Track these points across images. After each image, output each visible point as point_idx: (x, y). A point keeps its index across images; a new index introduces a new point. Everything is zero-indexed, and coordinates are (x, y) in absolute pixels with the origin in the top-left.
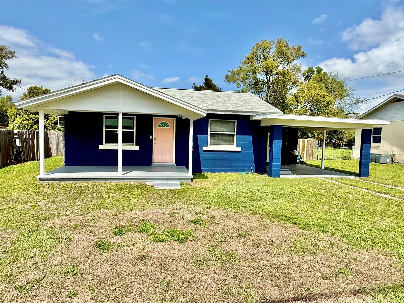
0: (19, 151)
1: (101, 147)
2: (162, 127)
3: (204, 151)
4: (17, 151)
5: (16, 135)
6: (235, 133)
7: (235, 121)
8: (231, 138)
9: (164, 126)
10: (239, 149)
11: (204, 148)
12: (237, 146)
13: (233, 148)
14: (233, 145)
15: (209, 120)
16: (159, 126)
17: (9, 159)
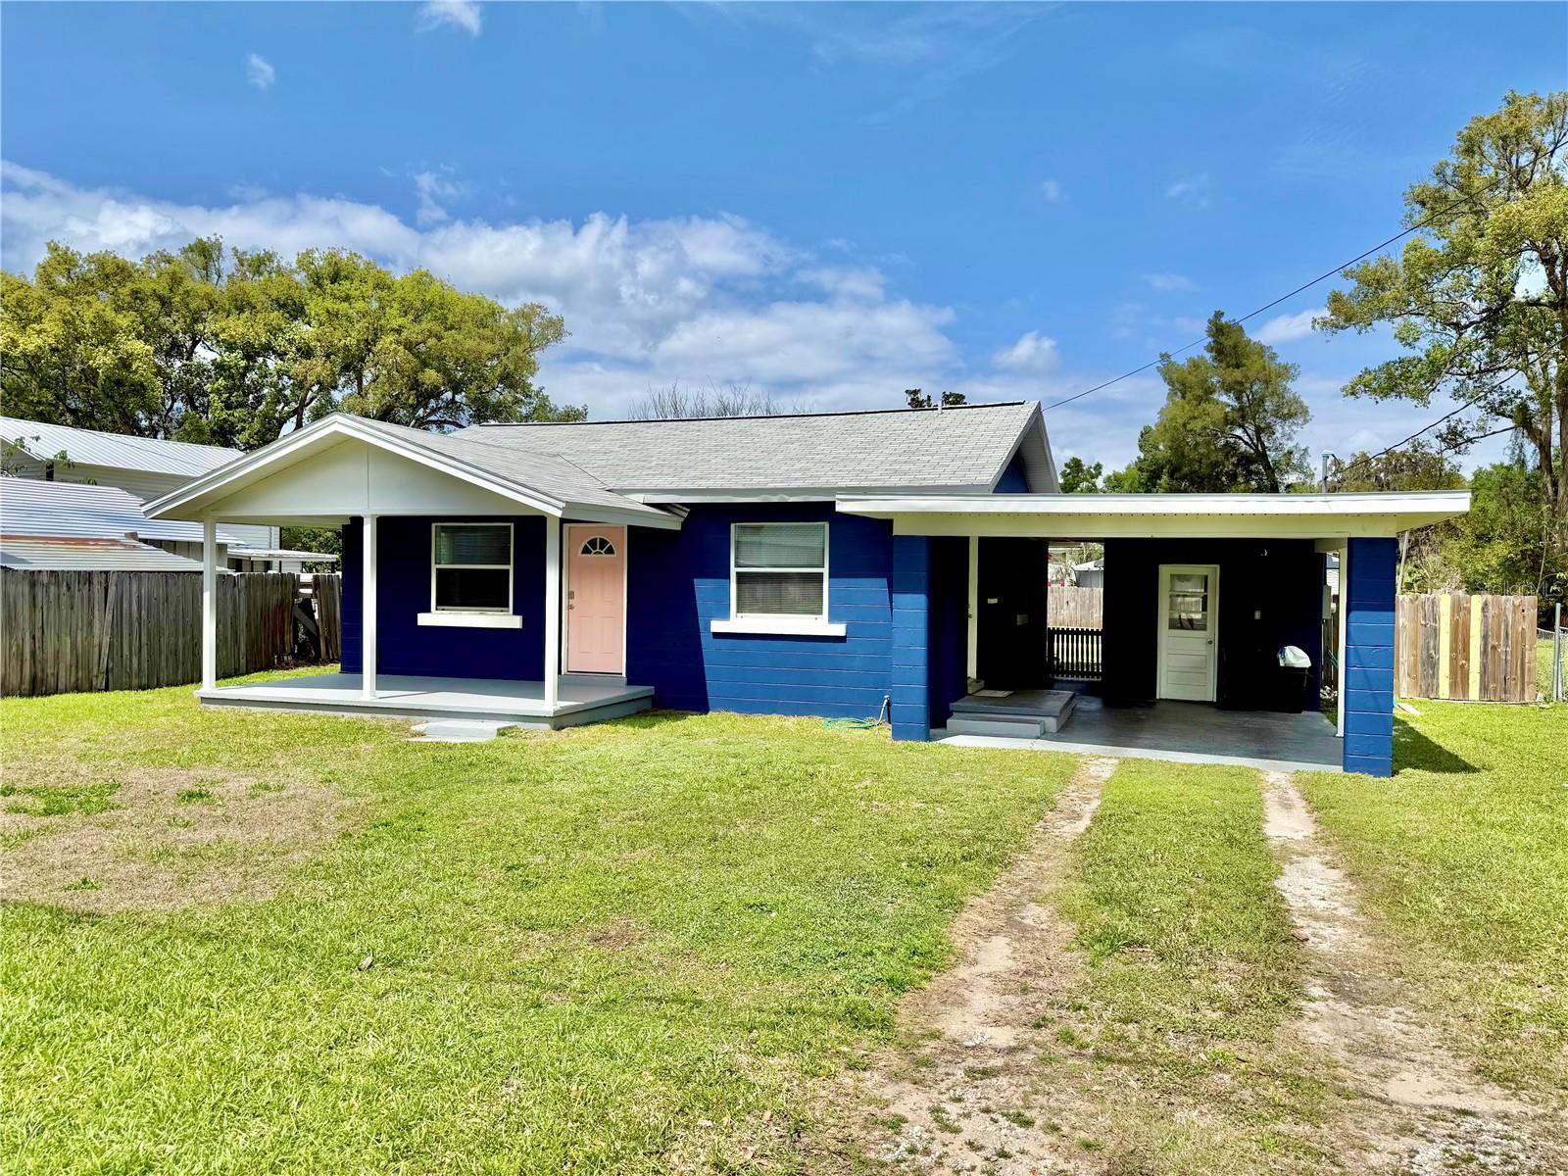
0: (315, 633)
1: (424, 620)
2: (592, 555)
3: (718, 635)
4: (307, 632)
5: (306, 585)
6: (825, 571)
7: (824, 526)
8: (811, 588)
9: (598, 550)
10: (839, 630)
11: (718, 626)
12: (834, 617)
13: (819, 624)
14: (821, 613)
15: (733, 526)
16: (586, 551)
17: (276, 654)
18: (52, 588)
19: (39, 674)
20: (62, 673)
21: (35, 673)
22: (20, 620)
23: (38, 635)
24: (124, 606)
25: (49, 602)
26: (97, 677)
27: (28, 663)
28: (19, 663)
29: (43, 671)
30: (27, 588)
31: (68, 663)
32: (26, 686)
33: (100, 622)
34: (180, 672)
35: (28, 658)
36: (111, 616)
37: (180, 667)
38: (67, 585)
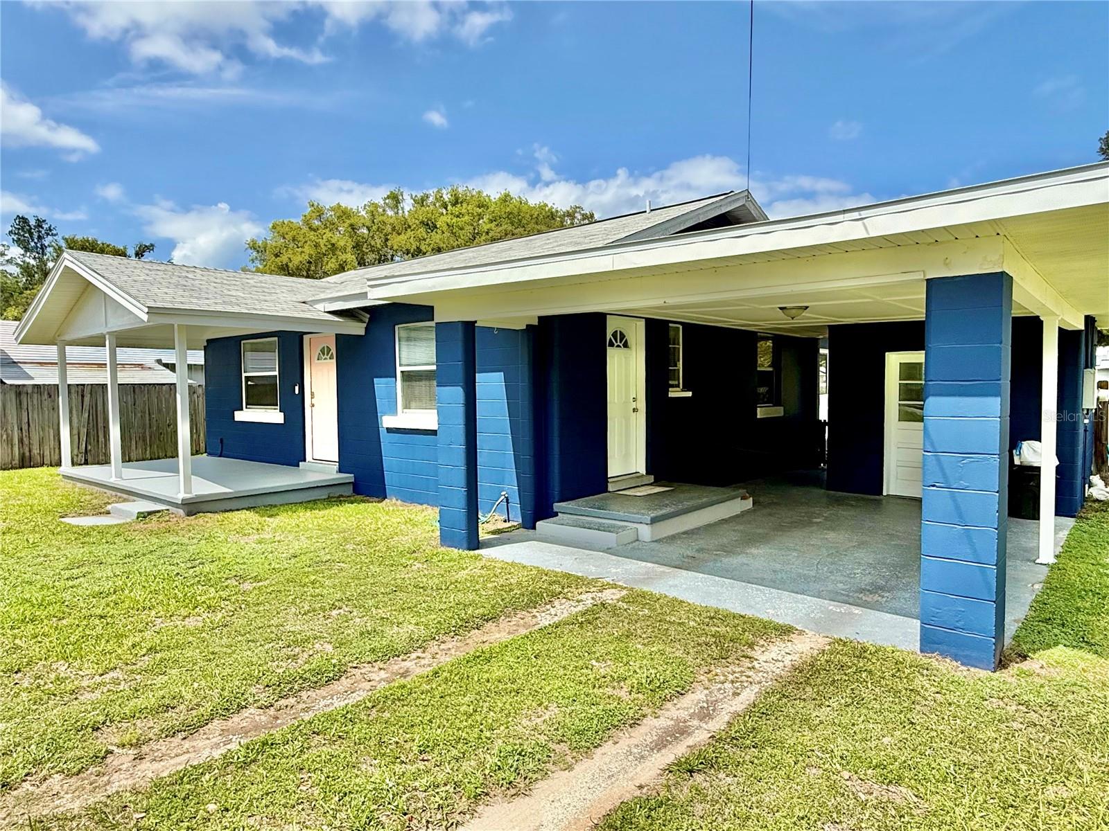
3: (389, 430)
11: (387, 421)
15: (397, 327)
18: (35, 395)
19: (27, 454)
20: (47, 453)
21: (24, 454)
22: (10, 418)
23: (25, 427)
24: (99, 408)
25: (33, 405)
26: (77, 456)
27: (17, 446)
28: (10, 446)
29: (30, 451)
30: (13, 397)
31: (52, 446)
32: (16, 462)
33: (78, 418)
34: (148, 452)
35: (17, 443)
36: (87, 415)
37: (148, 449)
38: (49, 394)
